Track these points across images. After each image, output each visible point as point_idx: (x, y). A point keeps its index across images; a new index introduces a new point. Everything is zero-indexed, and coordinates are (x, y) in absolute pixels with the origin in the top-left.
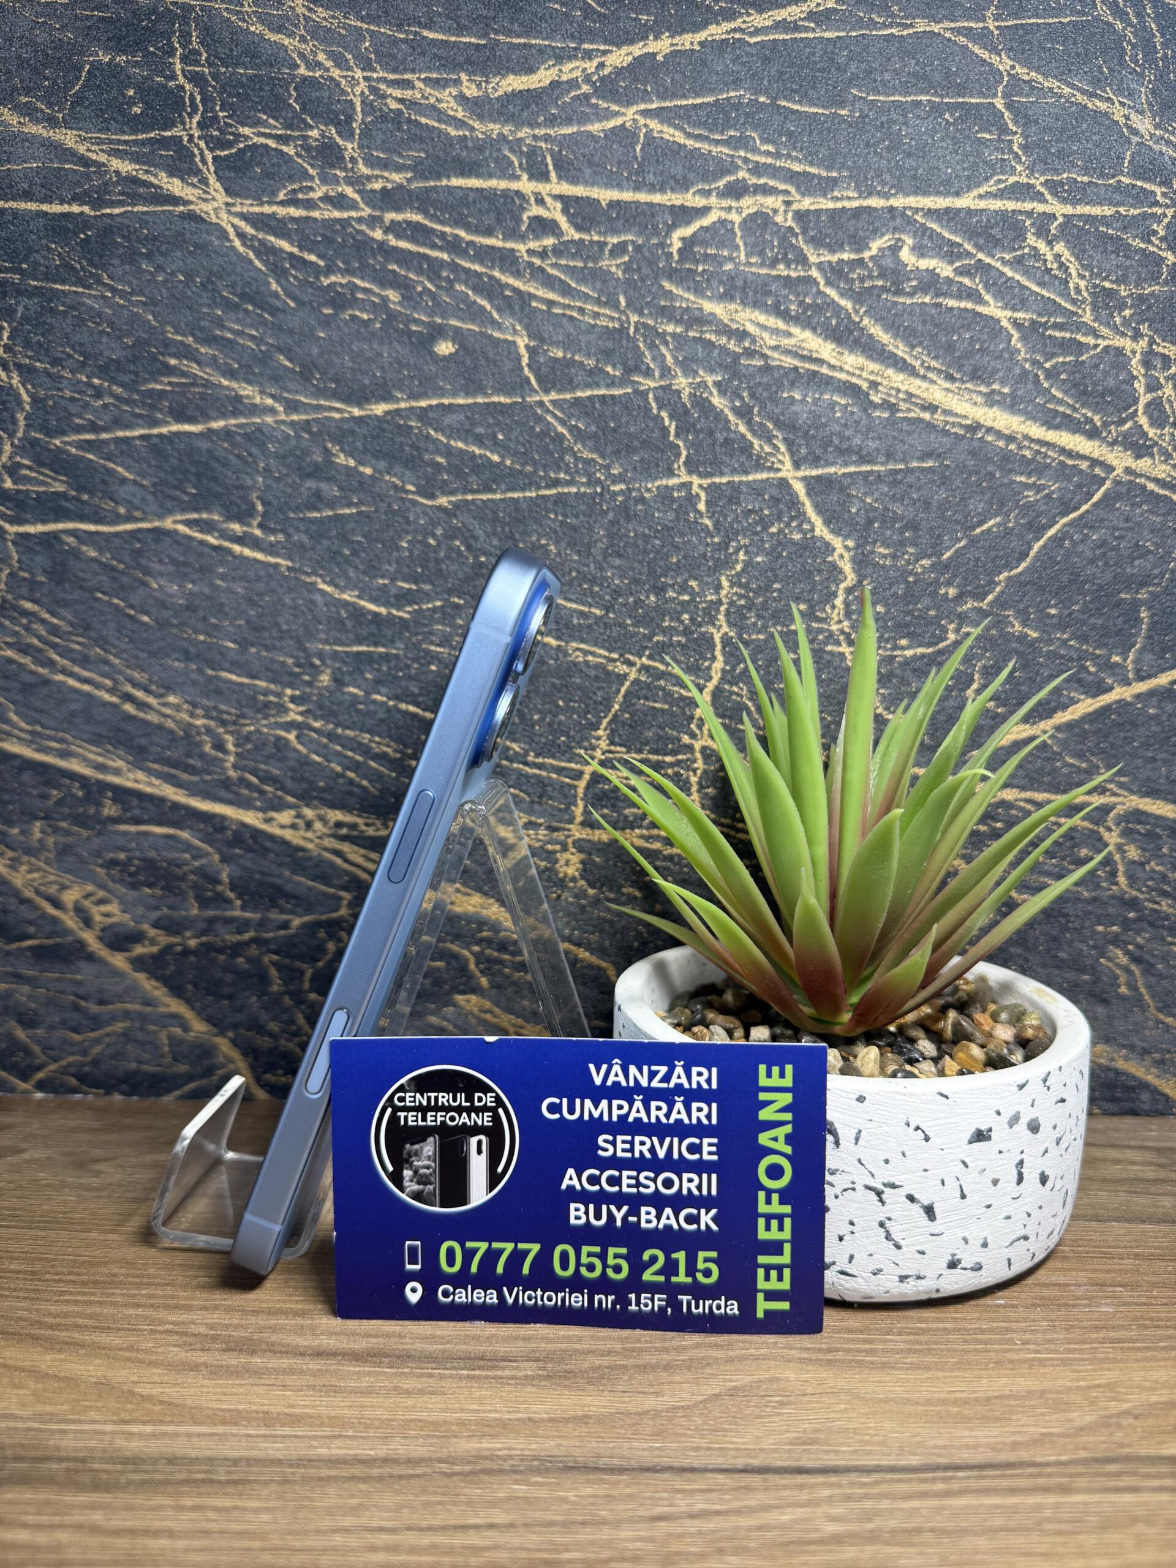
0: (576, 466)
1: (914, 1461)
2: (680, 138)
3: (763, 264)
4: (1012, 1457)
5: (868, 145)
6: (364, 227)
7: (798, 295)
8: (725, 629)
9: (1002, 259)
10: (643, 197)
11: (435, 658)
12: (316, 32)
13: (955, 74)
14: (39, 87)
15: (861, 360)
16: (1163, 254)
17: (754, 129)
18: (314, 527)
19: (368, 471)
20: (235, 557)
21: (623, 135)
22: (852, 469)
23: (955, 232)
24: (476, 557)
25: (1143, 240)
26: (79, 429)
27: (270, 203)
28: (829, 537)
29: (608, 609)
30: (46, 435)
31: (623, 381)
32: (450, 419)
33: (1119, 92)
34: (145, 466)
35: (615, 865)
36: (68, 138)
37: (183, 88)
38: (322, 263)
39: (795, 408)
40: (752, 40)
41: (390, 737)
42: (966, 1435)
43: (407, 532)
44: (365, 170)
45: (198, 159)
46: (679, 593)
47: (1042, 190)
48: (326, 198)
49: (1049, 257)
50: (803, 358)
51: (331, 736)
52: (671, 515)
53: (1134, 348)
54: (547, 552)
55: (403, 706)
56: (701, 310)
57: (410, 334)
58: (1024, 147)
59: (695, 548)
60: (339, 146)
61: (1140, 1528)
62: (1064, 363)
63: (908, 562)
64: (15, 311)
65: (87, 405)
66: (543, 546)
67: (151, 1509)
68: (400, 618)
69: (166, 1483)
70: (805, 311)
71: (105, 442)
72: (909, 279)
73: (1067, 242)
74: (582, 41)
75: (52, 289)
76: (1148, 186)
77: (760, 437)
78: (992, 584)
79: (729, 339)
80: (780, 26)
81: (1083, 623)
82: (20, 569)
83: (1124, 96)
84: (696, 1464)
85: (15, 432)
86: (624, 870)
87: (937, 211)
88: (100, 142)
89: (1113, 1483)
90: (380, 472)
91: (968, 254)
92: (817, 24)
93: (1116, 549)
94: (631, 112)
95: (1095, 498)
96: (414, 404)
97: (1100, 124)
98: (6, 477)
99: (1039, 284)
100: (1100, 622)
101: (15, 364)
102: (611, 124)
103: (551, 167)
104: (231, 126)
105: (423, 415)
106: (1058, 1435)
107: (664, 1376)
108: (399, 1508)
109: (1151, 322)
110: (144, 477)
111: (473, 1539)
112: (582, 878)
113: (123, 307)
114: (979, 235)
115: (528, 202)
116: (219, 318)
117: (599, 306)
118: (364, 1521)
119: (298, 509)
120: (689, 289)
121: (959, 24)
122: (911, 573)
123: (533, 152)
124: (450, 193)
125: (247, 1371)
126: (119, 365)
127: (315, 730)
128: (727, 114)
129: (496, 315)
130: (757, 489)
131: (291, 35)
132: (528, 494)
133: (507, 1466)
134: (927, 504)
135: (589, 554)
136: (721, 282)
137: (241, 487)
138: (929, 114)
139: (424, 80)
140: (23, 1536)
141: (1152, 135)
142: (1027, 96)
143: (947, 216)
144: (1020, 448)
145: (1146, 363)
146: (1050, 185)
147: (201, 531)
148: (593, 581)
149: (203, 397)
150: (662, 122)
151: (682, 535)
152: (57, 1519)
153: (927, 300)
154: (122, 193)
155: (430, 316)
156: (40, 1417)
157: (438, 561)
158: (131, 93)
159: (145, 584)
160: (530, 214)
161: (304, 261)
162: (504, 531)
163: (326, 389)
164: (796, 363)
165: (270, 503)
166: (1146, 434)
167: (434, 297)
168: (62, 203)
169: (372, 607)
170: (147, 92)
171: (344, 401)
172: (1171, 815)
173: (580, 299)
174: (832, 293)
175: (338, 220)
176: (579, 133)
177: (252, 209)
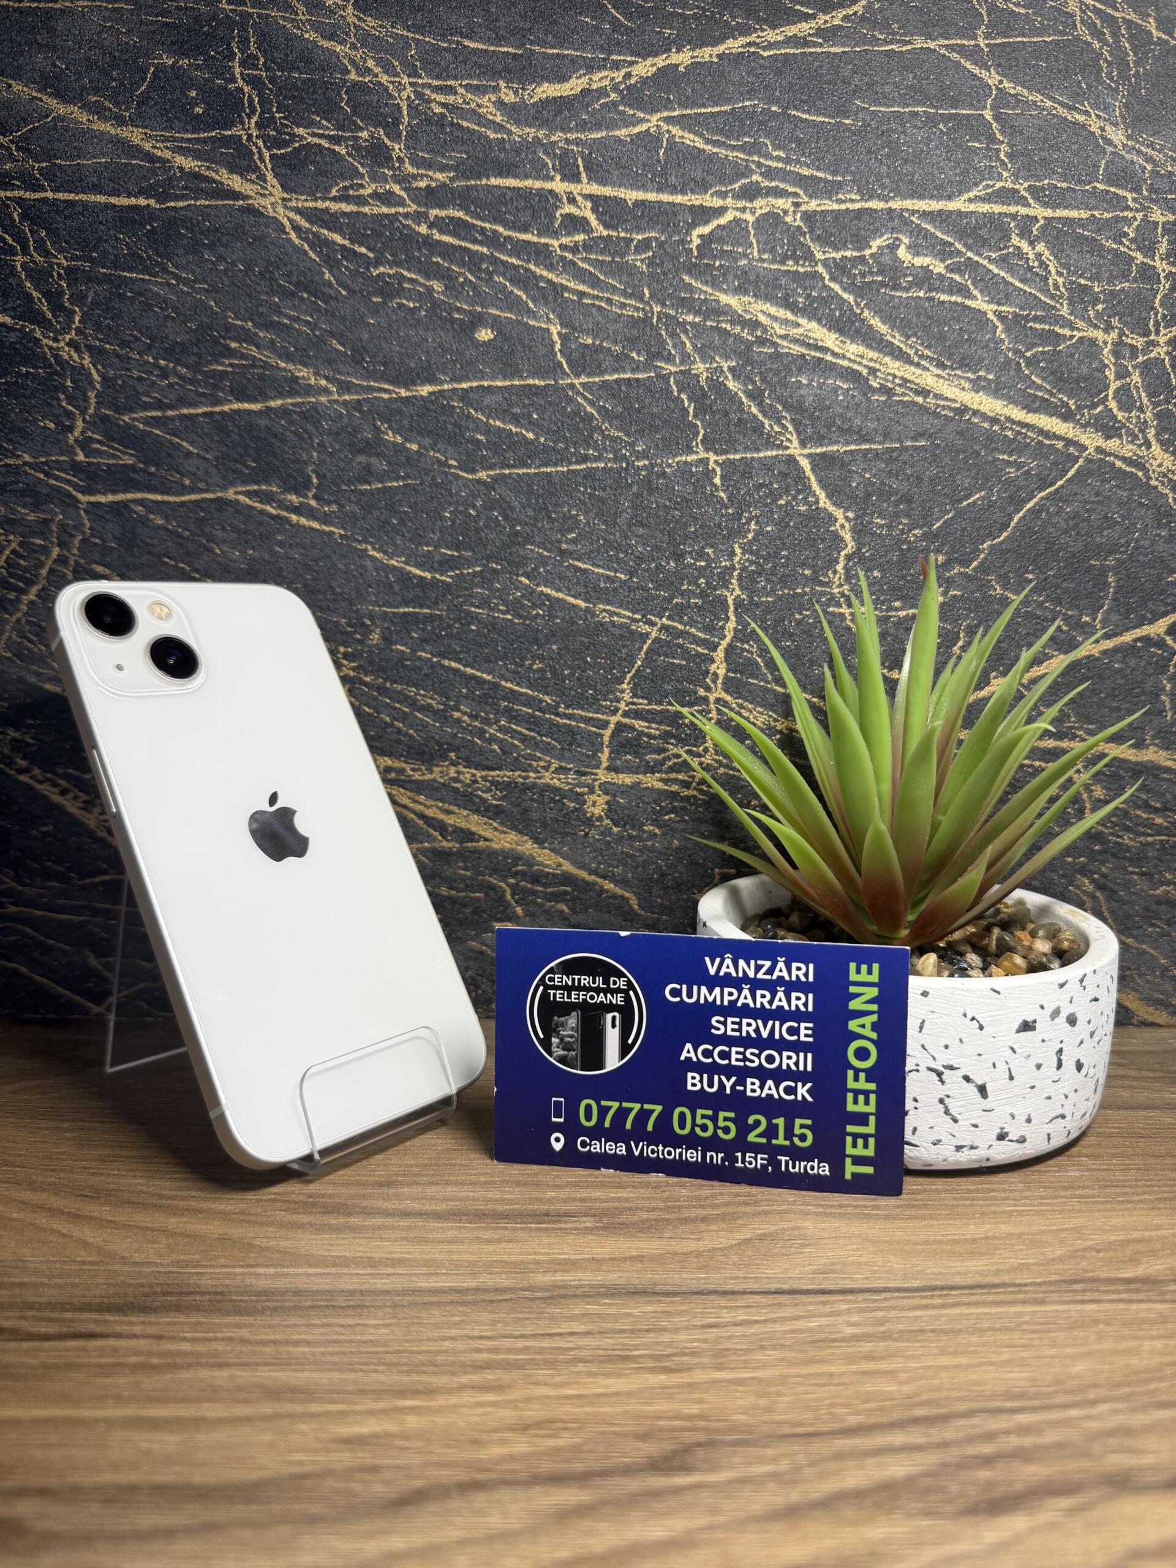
0: (604, 443)
1: (916, 1284)
2: (700, 144)
3: (774, 261)
4: (997, 1280)
5: (869, 152)
6: (410, 222)
7: (805, 289)
8: (738, 592)
9: (989, 258)
10: (666, 197)
11: (475, 618)
12: (366, 40)
13: (949, 87)
14: (107, 87)
15: (861, 349)
16: (1133, 254)
17: (767, 136)
18: (365, 499)
19: (415, 447)
20: (292, 525)
21: (648, 140)
22: (853, 447)
23: (947, 233)
24: (513, 526)
25: (1115, 241)
26: (146, 407)
27: (324, 199)
28: (831, 509)
29: (632, 574)
30: (116, 412)
31: (648, 366)
32: (489, 400)
33: (1096, 105)
34: (207, 441)
35: (637, 806)
36: (135, 135)
37: (242, 90)
38: (371, 255)
39: (802, 392)
40: (766, 54)
41: (434, 690)
42: (957, 1265)
43: (450, 504)
44: (412, 170)
45: (256, 157)
46: (696, 560)
47: (1026, 194)
48: (375, 195)
49: (1031, 256)
51: (380, 689)
52: (690, 489)
53: (1105, 339)
54: (578, 522)
55: (446, 662)
56: (717, 301)
57: (453, 321)
58: (1010, 156)
59: (711, 519)
60: (387, 147)
61: (1101, 1326)
62: (1043, 353)
63: (902, 532)
64: (87, 296)
65: (154, 383)
66: (573, 516)
67: (287, 1326)
68: (443, 582)
70: (811, 304)
71: (172, 419)
72: (906, 275)
73: (1047, 242)
74: (610, 53)
75: (120, 276)
76: (1120, 192)
77: (770, 418)
78: (976, 551)
79: (743, 328)
80: (790, 41)
81: (1058, 587)
82: (92, 535)
83: (1098, 109)
84: (736, 1289)
85: (86, 408)
86: (645, 810)
87: (931, 212)
88: (165, 139)
89: (1079, 1298)
90: (425, 448)
91: (959, 253)
92: (825, 40)
93: (1088, 520)
94: (654, 118)
95: (1069, 475)
96: (456, 386)
97: (1079, 135)
98: (78, 451)
99: (1021, 281)
100: (1072, 585)
101: (86, 346)
102: (637, 130)
103: (582, 169)
104: (287, 126)
105: (464, 395)
106: (1035, 1264)
107: (703, 1227)
108: (494, 1323)
109: (1122, 316)
110: (207, 451)
111: (558, 1343)
112: (608, 817)
113: (187, 293)
114: (968, 235)
115: (560, 200)
116: (277, 305)
117: (626, 297)
118: (467, 1332)
119: (349, 482)
120: (706, 283)
121: (953, 42)
122: (905, 541)
123: (566, 154)
124: (489, 192)
125: (347, 1228)
126: (183, 348)
127: (366, 684)
128: (742, 122)
129: (531, 305)
130: (767, 465)
131: (342, 42)
132: (559, 469)
133: (578, 1292)
134: (919, 479)
135: (615, 523)
136: (736, 276)
137: (297, 461)
138: (925, 124)
139: (465, 87)
140: (185, 1347)
141: (1124, 146)
142: (1013, 108)
143: (940, 218)
144: (1003, 429)
145: (1116, 353)
146: (1035, 191)
147: (261, 502)
148: (618, 548)
149: (262, 378)
150: (683, 129)
151: (700, 506)
152: (210, 1335)
153: (921, 294)
154: (186, 188)
155: (470, 305)
156: (178, 1263)
157: (478, 530)
158: (193, 94)
159: (210, 550)
160: (563, 211)
161: (355, 252)
162: (537, 502)
163: (375, 370)
164: (803, 350)
165: (324, 476)
166: (1115, 417)
167: (474, 287)
168: (129, 196)
169: (418, 572)
170: (209, 94)
171: (392, 383)
172: (1133, 759)
173: (608, 291)
174: (836, 287)
175: (387, 216)
176: (608, 138)
177: (306, 204)
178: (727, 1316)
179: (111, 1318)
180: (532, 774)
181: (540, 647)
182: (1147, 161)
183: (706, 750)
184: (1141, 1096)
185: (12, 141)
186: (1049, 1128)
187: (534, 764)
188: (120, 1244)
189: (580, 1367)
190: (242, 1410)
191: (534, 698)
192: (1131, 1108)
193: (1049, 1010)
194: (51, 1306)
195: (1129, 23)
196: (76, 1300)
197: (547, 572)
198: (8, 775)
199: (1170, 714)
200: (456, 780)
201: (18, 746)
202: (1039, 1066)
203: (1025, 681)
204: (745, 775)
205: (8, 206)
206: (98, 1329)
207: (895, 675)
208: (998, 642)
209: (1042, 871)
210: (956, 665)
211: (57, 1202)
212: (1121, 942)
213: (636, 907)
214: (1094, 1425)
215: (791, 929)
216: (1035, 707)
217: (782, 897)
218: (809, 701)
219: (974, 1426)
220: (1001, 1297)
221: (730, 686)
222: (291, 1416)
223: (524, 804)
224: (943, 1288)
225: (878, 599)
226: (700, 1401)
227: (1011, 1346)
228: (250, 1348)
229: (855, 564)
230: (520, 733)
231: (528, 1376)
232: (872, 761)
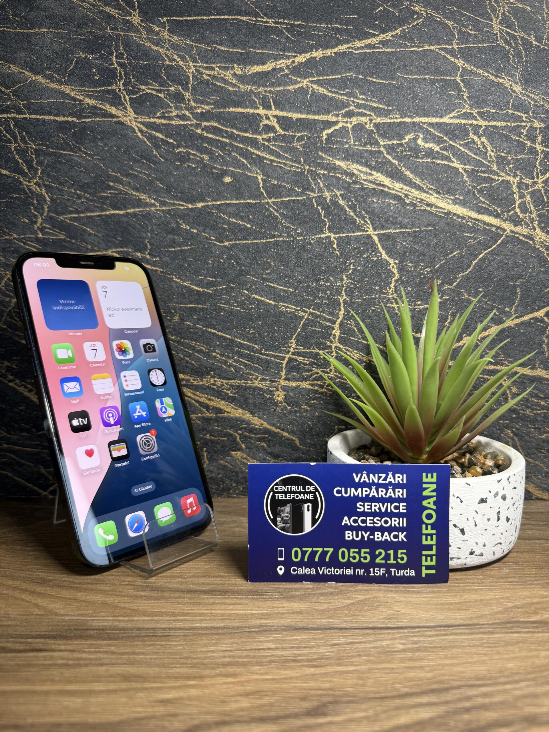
0: (282, 229)
1: (432, 624)
2: (326, 92)
3: (361, 145)
4: (471, 622)
5: (404, 96)
6: (193, 128)
7: (375, 158)
8: (345, 297)
9: (460, 144)
10: (311, 117)
11: (223, 309)
12: (173, 46)
13: (440, 67)
14: (55, 67)
15: (401, 186)
16: (526, 142)
17: (357, 89)
18: (172, 255)
19: (195, 231)
21: (303, 91)
22: (398, 231)
23: (440, 132)
24: (240, 267)
25: (517, 136)
26: (71, 212)
27: (153, 118)
28: (388, 259)
29: (295, 289)
30: (57, 215)
31: (302, 194)
32: (229, 210)
33: (507, 75)
34: (99, 228)
35: (299, 396)
36: (67, 89)
37: (116, 69)
38: (175, 143)
39: (374, 205)
40: (356, 52)
41: (204, 343)
42: (451, 615)
43: (211, 257)
44: (194, 104)
45: (122, 99)
46: (326, 282)
47: (476, 115)
48: (177, 116)
49: (479, 143)
50: (377, 184)
51: (179, 342)
52: (322, 250)
53: (514, 181)
54: (270, 265)
55: (209, 330)
56: (335, 164)
57: (213, 173)
58: (468, 97)
59: (332, 263)
60: (183, 94)
61: (520, 645)
62: (485, 187)
63: (421, 269)
64: (44, 162)
65: (74, 201)
66: (268, 262)
67: (133, 645)
68: (208, 293)
69: (138, 637)
70: (378, 165)
71: (82, 218)
72: (421, 152)
73: (486, 137)
74: (285, 52)
75: (59, 153)
76: (519, 114)
77: (359, 218)
78: (456, 278)
79: (347, 176)
80: (368, 46)
81: (494, 294)
83: (509, 76)
84: (347, 627)
85: (43, 213)
86: (302, 398)
87: (433, 123)
88: (81, 91)
89: (510, 631)
90: (200, 231)
91: (446, 142)
92: (383, 46)
93: (507, 263)
94: (305, 81)
95: (498, 243)
96: (214, 203)
97: (500, 88)
98: (39, 232)
99: (475, 154)
100: (501, 294)
101: (43, 185)
102: (297, 86)
103: (272, 104)
104: (137, 85)
105: (218, 207)
106: (488, 615)
109: (521, 170)
110: (99, 233)
111: (262, 653)
112: (285, 402)
113: (90, 161)
114: (450, 134)
115: (262, 118)
116: (132, 166)
117: (292, 162)
118: (219, 648)
119: (165, 247)
120: (330, 155)
121: (441, 47)
122: (422, 274)
123: (265, 97)
124: (230, 114)
125: (162, 598)
126: (88, 185)
127: (172, 340)
128: (345, 83)
129: (249, 166)
130: (358, 239)
131: (162, 47)
132: (262, 241)
133: (272, 628)
134: (429, 245)
135: (288, 266)
136: (343, 153)
137: (141, 237)
138: (429, 83)
139: (219, 67)
140: (85, 656)
141: (521, 93)
142: (470, 76)
143: (437, 126)
144: (467, 222)
145: (519, 187)
146: (480, 114)
148: (289, 277)
149: (124, 199)
150: (318, 86)
151: (327, 258)
152: (97, 650)
153: (429, 160)
154: (90, 113)
155: (221, 166)
156: (81, 615)
157: (224, 269)
158: (94, 70)
160: (263, 123)
161: (168, 142)
162: (252, 256)
163: (177, 196)
164: (374, 186)
165: (153, 244)
166: (519, 216)
167: (223, 158)
168: (64, 116)
169: (196, 288)
170: (101, 70)
171: (184, 201)
172: (530, 374)
173: (284, 159)
174: (390, 157)
175: (182, 125)
176: (284, 90)
177: (145, 120)
178: (343, 640)
179: (50, 642)
180: (249, 382)
181: (253, 322)
182: (532, 100)
183: (331, 370)
184: (537, 534)
185: (11, 92)
186: (494, 549)
187: (250, 377)
188: (54, 606)
189: (273, 665)
190: (112, 687)
191: (250, 346)
192: (532, 539)
193: (493, 493)
194: (22, 636)
195: (522, 38)
196: (33, 633)
197: (256, 288)
198: (4, 383)
199: (547, 353)
200: (214, 384)
201: (9, 369)
202: (489, 520)
203: (479, 338)
204: (349, 382)
205: (8, 121)
206: (43, 647)
207: (418, 335)
208: (467, 320)
209: (489, 427)
210: (447, 331)
211: (25, 586)
212: (526, 461)
213: (298, 444)
214: (518, 693)
215: (371, 455)
216: (484, 350)
217: (367, 440)
218: (378, 348)
219: (461, 693)
220: (473, 630)
221: (341, 340)
222: (136, 690)
223: (246, 396)
224: (445, 626)
225: (410, 300)
226: (331, 682)
227: (478, 654)
228: (116, 656)
229: (399, 284)
230: (244, 363)
231: (249, 669)
232: (409, 375)
